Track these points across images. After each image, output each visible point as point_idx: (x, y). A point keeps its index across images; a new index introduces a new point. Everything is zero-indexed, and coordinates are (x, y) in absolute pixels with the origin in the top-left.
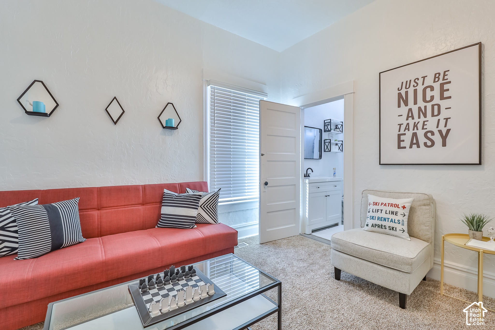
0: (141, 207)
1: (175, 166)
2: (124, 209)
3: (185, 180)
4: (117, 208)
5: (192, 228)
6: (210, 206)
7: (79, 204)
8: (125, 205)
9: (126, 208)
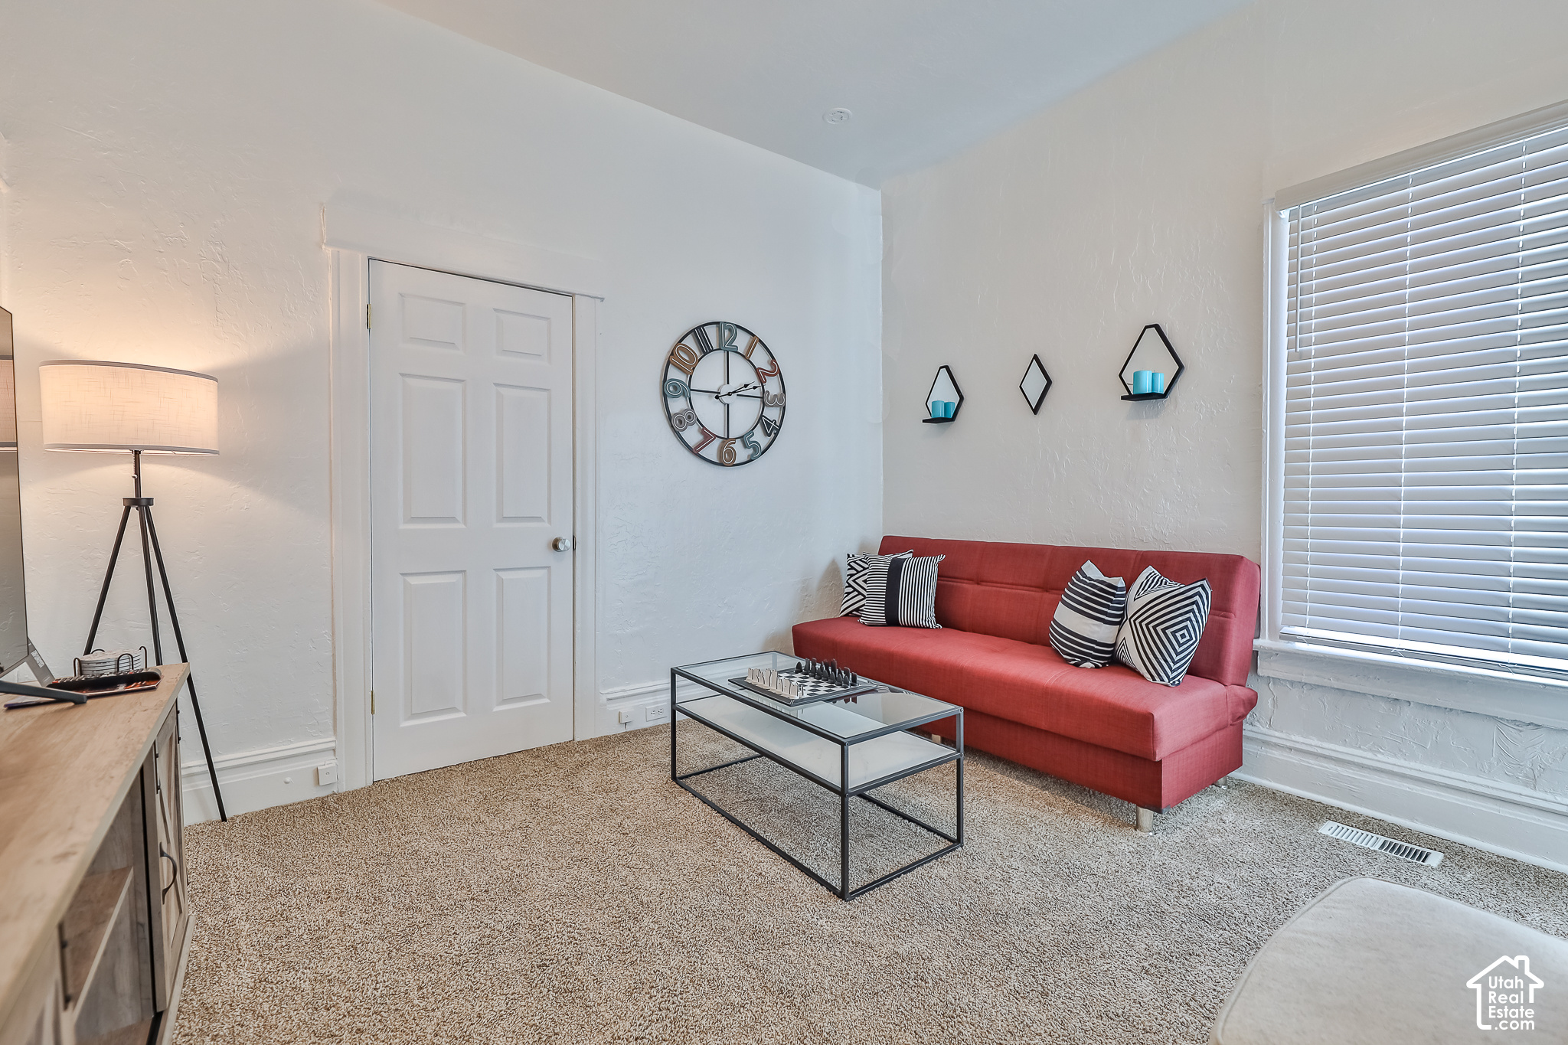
0: (1036, 594)
1: (1166, 504)
2: (1010, 590)
3: (1194, 546)
4: (1001, 587)
5: (1074, 665)
6: (1154, 627)
7: (940, 565)
8: (1012, 584)
9: (1014, 591)
